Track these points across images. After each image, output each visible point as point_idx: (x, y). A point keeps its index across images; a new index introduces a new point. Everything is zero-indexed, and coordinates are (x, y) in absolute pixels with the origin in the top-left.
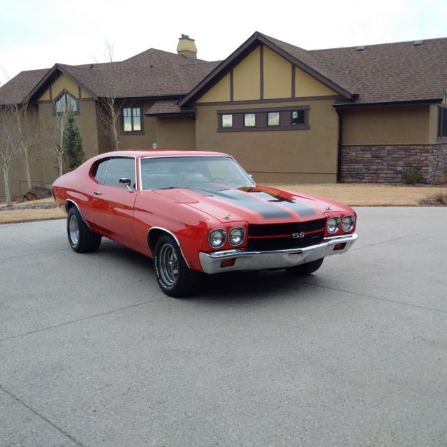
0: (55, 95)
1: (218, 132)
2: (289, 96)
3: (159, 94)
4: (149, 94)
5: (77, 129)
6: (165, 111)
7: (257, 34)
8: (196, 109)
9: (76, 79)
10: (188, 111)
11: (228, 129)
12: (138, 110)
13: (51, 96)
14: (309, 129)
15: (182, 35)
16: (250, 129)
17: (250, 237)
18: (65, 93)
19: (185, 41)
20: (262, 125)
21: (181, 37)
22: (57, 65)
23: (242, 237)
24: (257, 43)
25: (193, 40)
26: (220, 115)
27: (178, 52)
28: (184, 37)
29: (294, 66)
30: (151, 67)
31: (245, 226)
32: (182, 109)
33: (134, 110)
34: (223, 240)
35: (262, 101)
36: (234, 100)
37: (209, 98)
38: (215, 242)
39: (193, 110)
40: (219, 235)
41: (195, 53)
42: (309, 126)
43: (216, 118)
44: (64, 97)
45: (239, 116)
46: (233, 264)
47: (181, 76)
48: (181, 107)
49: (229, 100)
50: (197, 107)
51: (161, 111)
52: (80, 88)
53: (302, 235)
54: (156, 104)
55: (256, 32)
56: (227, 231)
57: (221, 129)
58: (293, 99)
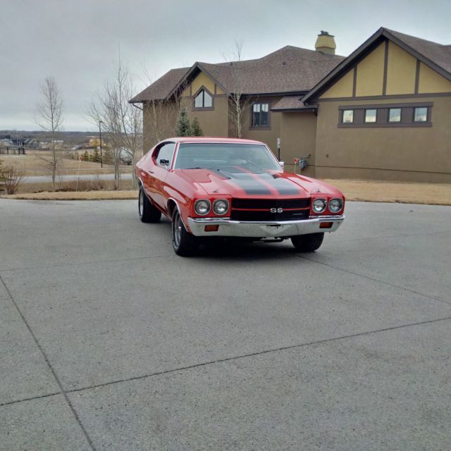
0: (194, 92)
1: (338, 127)
2: (412, 92)
3: (286, 90)
4: (278, 90)
5: (188, 122)
6: (290, 107)
7: (382, 30)
8: (318, 105)
9: (212, 77)
10: (310, 107)
11: (348, 125)
12: (267, 105)
13: (191, 92)
14: (431, 126)
15: (322, 32)
16: (371, 125)
17: (233, 209)
18: (202, 90)
19: (325, 37)
20: (383, 121)
21: (320, 33)
22: (197, 63)
23: (226, 209)
24: (382, 39)
25: (333, 36)
26: (342, 111)
27: (317, 48)
28: (324, 34)
29: (419, 62)
30: (284, 64)
31: (229, 199)
32: (305, 105)
33: (263, 105)
34: (208, 209)
35: (384, 96)
36: (357, 95)
37: (331, 93)
38: (201, 210)
39: (315, 106)
40: (204, 204)
41: (334, 49)
42: (431, 123)
43: (337, 113)
44: (202, 93)
45: (360, 112)
46: (217, 230)
47: (310, 73)
48: (304, 102)
49: (351, 95)
50: (320, 103)
51: (285, 107)
52: (215, 86)
53: (280, 210)
54: (283, 100)
55: (381, 28)
56: (212, 202)
57: (342, 124)
58: (416, 95)
